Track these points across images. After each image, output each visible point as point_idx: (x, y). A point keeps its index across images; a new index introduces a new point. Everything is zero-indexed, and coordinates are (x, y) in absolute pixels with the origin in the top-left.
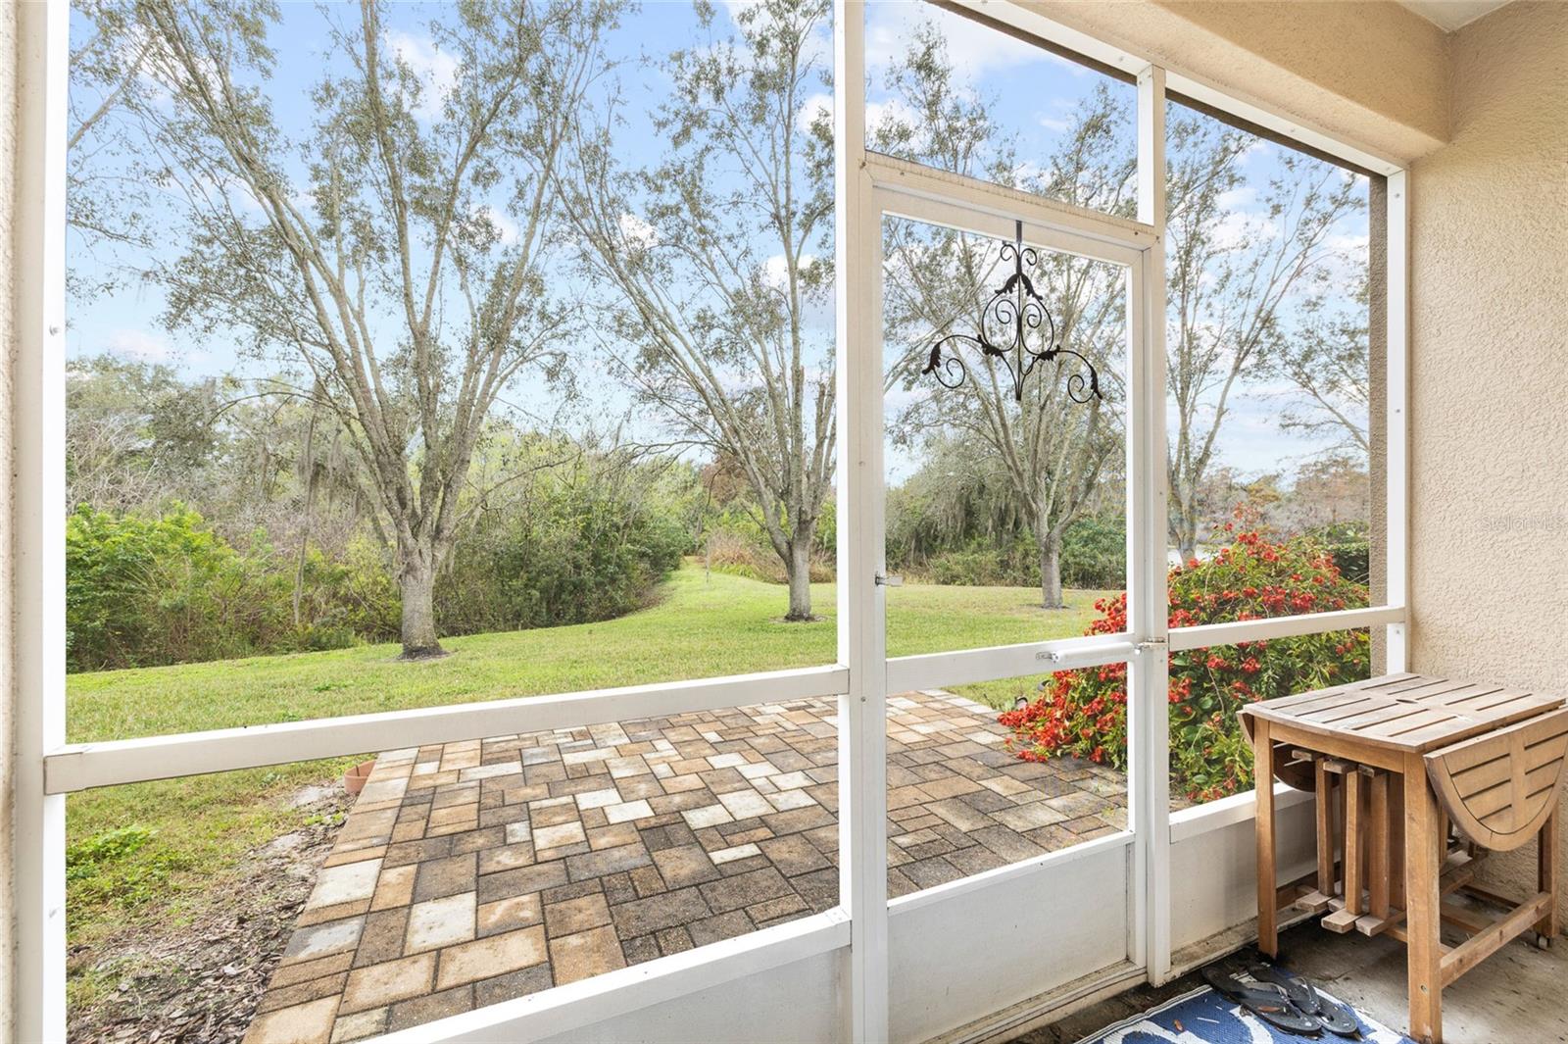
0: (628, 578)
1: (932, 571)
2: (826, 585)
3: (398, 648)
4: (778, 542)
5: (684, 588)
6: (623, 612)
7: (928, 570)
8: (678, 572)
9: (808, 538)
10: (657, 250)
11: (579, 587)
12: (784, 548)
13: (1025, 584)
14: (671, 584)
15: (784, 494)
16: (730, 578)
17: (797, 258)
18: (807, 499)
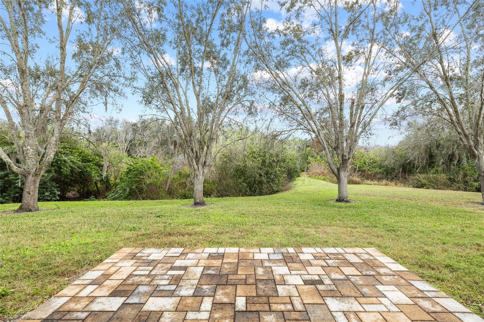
0: (279, 180)
1: (411, 181)
2: (359, 185)
3: (192, 201)
4: (333, 168)
5: (299, 184)
6: (277, 192)
7: (409, 181)
8: (299, 178)
9: (347, 167)
10: (285, 58)
11: (261, 182)
12: (336, 170)
13: (465, 190)
14: (295, 182)
15: (336, 148)
16: (318, 181)
17: (341, 46)
18: (346, 150)
